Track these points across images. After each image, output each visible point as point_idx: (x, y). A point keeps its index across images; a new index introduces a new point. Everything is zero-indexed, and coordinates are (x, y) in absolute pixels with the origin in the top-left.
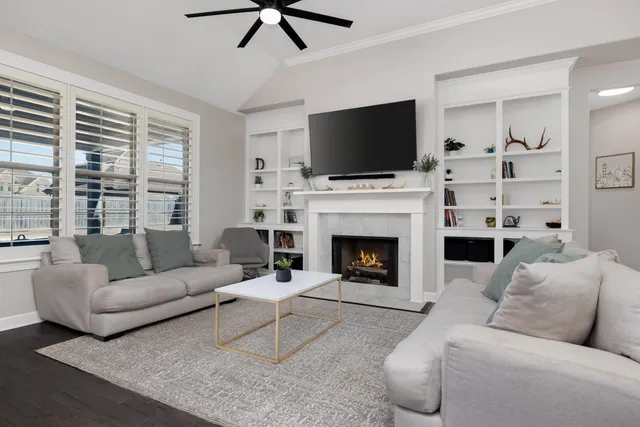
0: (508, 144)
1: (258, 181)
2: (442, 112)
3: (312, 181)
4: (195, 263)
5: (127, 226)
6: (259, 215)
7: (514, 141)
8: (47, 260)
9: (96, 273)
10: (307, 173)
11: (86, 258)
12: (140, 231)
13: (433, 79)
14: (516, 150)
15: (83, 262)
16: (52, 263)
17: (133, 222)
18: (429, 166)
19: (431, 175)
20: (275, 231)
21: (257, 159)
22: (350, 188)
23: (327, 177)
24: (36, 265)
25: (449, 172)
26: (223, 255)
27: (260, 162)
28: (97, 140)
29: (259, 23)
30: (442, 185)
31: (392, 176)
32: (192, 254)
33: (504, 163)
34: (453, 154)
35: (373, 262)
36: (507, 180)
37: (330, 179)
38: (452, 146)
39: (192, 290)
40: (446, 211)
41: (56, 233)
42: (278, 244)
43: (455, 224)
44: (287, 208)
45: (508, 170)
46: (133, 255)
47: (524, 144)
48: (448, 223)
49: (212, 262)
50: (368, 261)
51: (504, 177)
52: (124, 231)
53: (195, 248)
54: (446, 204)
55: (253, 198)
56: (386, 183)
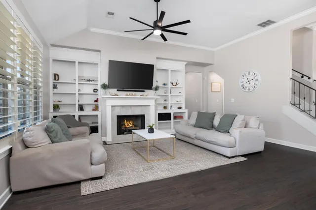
10: (105, 87)
18: (157, 89)
22: (126, 95)
23: (116, 90)
31: (144, 91)
35: (131, 125)
37: (118, 90)
47: (172, 84)
50: (128, 125)
56: (141, 93)
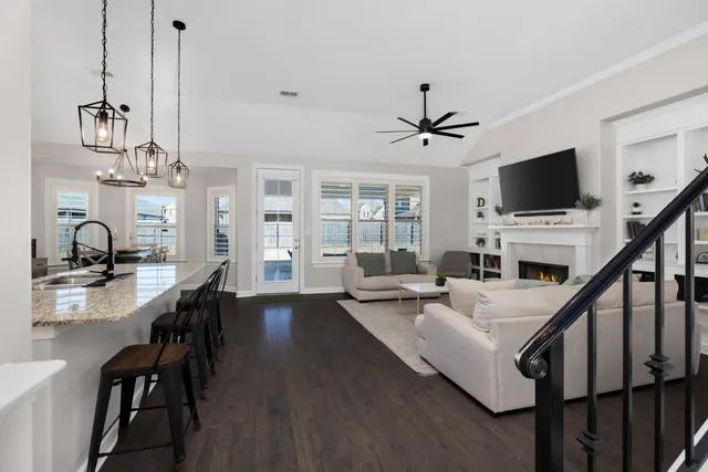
1: (480, 215)
2: (619, 148)
3: (504, 217)
6: (481, 241)
9: (361, 272)
13: (599, 123)
15: (357, 266)
16: (347, 265)
19: (595, 212)
20: (485, 255)
21: (479, 199)
22: (529, 224)
23: (513, 214)
24: (343, 265)
25: (637, 206)
26: (433, 269)
27: (481, 201)
30: (622, 219)
34: (641, 188)
36: (700, 213)
37: (516, 215)
42: (487, 265)
44: (497, 237)
45: (701, 202)
46: (384, 266)
49: (425, 273)
51: (697, 210)
55: (475, 228)
56: (558, 218)
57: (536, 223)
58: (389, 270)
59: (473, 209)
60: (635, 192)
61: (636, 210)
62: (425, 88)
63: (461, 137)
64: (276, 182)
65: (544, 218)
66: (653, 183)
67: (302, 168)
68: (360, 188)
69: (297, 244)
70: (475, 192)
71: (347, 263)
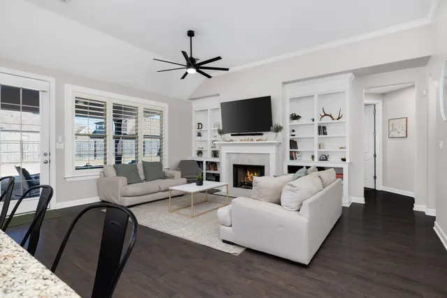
0: (322, 117)
1: (199, 135)
2: (288, 100)
3: (223, 136)
4: (165, 177)
5: (134, 159)
6: (200, 153)
7: (326, 115)
8: (103, 175)
9: (122, 180)
10: (221, 132)
11: (118, 174)
12: (140, 162)
13: (281, 84)
14: (327, 120)
15: (117, 175)
16: (105, 176)
17: (137, 157)
18: (278, 129)
19: (280, 134)
20: (207, 162)
21: (199, 124)
22: (241, 140)
23: (230, 134)
24: (98, 177)
25: (293, 131)
26: (178, 174)
27: (200, 125)
28: (121, 116)
29: (187, 73)
30: (288, 138)
31: (262, 135)
32: (164, 173)
33: (319, 127)
34: (295, 122)
36: (321, 136)
37: (232, 135)
38: (295, 117)
39: (162, 189)
40: (291, 152)
41: (105, 163)
42: (208, 168)
43: (296, 159)
44: (213, 149)
45: (322, 130)
46: (137, 173)
47: (331, 116)
48: (292, 158)
49: (172, 177)
51: (319, 134)
52: (133, 162)
53: (166, 170)
54: (291, 148)
55: (196, 144)
56: (259, 137)
57: (245, 140)
58: (142, 177)
59: (195, 130)
60: (292, 124)
61: (293, 133)
62: (191, 34)
63: (209, 77)
64: (18, 89)
65: (250, 137)
66: (300, 119)
67: (53, 81)
68: (114, 108)
69: (47, 158)
70: (197, 118)
71: (104, 174)
